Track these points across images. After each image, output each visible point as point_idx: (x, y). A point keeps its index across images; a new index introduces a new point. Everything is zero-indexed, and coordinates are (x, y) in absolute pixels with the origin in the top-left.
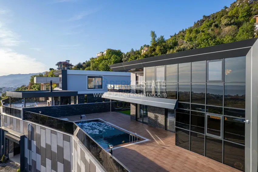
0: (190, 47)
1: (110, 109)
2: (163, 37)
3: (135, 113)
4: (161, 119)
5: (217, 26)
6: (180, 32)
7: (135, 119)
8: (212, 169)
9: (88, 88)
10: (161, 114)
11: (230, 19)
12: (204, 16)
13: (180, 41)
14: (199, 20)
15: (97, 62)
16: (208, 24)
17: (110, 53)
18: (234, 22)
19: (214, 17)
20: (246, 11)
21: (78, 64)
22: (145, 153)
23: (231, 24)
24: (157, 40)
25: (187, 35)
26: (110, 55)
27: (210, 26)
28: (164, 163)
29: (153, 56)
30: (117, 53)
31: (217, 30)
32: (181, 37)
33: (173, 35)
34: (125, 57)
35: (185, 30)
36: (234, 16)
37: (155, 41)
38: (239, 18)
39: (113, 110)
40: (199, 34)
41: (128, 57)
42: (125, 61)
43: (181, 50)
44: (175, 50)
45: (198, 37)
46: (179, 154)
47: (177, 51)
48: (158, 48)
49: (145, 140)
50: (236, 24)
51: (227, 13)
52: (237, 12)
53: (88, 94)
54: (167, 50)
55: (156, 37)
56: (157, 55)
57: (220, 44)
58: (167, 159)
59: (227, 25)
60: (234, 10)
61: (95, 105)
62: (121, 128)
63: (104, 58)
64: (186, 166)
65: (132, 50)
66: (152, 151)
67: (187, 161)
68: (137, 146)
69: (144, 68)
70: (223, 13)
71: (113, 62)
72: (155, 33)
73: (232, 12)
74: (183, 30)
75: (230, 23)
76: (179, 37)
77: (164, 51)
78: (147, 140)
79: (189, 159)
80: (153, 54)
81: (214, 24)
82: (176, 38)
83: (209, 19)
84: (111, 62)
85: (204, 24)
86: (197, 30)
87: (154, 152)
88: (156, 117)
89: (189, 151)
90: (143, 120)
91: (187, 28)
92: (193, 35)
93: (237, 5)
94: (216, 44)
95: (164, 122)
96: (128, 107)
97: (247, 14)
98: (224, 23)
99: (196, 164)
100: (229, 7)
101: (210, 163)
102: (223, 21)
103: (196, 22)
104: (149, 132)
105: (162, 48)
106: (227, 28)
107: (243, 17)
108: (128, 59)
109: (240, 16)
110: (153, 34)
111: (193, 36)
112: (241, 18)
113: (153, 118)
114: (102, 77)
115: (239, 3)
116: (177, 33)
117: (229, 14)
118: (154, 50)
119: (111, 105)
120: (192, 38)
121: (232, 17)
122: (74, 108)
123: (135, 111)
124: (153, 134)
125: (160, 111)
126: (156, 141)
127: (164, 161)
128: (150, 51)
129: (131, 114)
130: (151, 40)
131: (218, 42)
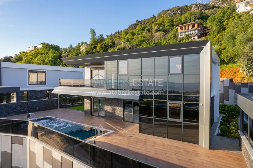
0: (128, 47)
1: (57, 106)
2: (102, 35)
3: (90, 107)
4: (119, 111)
5: (149, 30)
6: (116, 33)
7: (91, 113)
8: (177, 147)
9: (29, 84)
10: (119, 107)
11: (159, 26)
12: (137, 21)
13: (117, 41)
14: (133, 24)
15: (31, 57)
16: (142, 28)
17: (46, 48)
18: (162, 29)
19: (145, 22)
20: (170, 21)
21: (4, 58)
22: (116, 143)
23: (160, 31)
24: (96, 38)
25: (123, 36)
26: (47, 49)
27: (144, 29)
28: (138, 149)
29: (95, 53)
30: (55, 48)
31: (150, 34)
32: (117, 37)
33: (109, 35)
34: (65, 53)
35: (120, 31)
36: (162, 24)
37: (94, 39)
38: (165, 26)
39: (61, 107)
40: (135, 36)
41: (68, 53)
42: (65, 57)
43: (122, 49)
44: (116, 48)
45: (135, 39)
46: (146, 140)
47: (118, 50)
48: (99, 46)
49: (110, 131)
50: (163, 31)
51: (156, 21)
52: (163, 21)
53: (29, 91)
54: (107, 49)
55: (96, 34)
56: (98, 52)
57: (158, 45)
58: (139, 145)
59: (157, 31)
60: (161, 19)
61: (42, 102)
62: (80, 124)
63: (40, 52)
64: (157, 149)
65: (71, 46)
66: (121, 140)
67: (155, 144)
68: (106, 137)
69: (105, 62)
70: (153, 20)
71: (51, 57)
72: (95, 31)
73: (160, 21)
74: (118, 31)
75: (159, 29)
76: (115, 37)
77: (105, 49)
78: (111, 131)
79: (156, 142)
80: (94, 51)
81: (146, 28)
82: (112, 38)
83: (141, 23)
84: (48, 57)
85: (138, 28)
86: (132, 32)
87: (124, 140)
88: (114, 110)
89: (153, 136)
90: (98, 114)
91: (123, 30)
92: (129, 36)
94: (156, 45)
95: (122, 114)
96: (76, 103)
97: (171, 23)
98: (154, 29)
99: (164, 145)
100: (156, 16)
101: (174, 143)
102: (154, 27)
103: (130, 25)
104: (109, 124)
105: (103, 46)
106: (158, 33)
107: (169, 26)
108: (69, 55)
109: (166, 25)
110: (93, 32)
111: (130, 38)
112: (167, 26)
113: (111, 111)
114: (45, 72)
115: (164, 14)
116: (113, 34)
117: (158, 22)
118: (95, 47)
119: (59, 101)
120: (129, 39)
121: (160, 25)
122: (15, 106)
123: (90, 106)
124: (114, 126)
125: (118, 104)
126: (121, 132)
127: (137, 147)
128: (91, 49)
129: (85, 109)
130: (91, 38)
131: (157, 43)
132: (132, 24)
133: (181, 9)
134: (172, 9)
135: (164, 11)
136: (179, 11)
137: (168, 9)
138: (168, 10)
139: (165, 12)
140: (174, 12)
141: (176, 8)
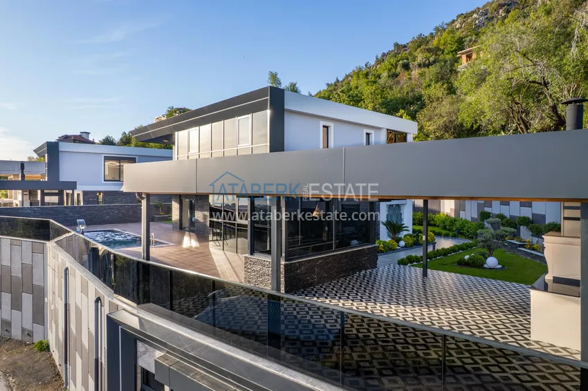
3: (178, 216)
5: (405, 66)
6: (347, 77)
7: (179, 226)
9: (105, 180)
11: (428, 55)
12: (397, 45)
18: (435, 61)
23: (428, 65)
36: (440, 50)
38: (445, 54)
39: (152, 220)
51: (428, 43)
53: (105, 192)
59: (421, 65)
61: (114, 209)
69: (176, 133)
75: (427, 61)
81: (400, 62)
88: (205, 217)
90: (190, 227)
93: (457, 27)
97: (458, 47)
98: (418, 62)
103: (380, 56)
110: (275, 79)
113: (202, 221)
114: (134, 159)
115: (461, 24)
121: (433, 51)
123: (178, 213)
129: (173, 219)
132: (383, 53)
133: (508, 5)
134: (484, 6)
135: (462, 14)
136: (501, 11)
137: (473, 9)
138: (473, 12)
139: (465, 17)
140: (489, 15)
141: (493, 5)
